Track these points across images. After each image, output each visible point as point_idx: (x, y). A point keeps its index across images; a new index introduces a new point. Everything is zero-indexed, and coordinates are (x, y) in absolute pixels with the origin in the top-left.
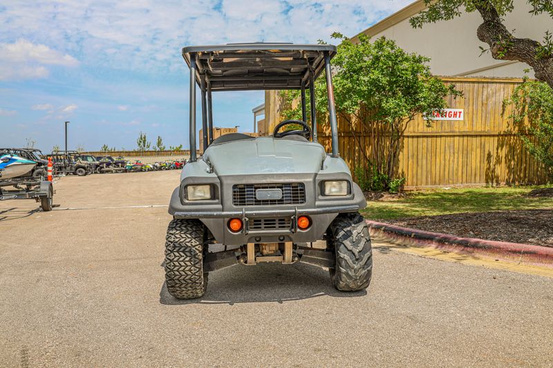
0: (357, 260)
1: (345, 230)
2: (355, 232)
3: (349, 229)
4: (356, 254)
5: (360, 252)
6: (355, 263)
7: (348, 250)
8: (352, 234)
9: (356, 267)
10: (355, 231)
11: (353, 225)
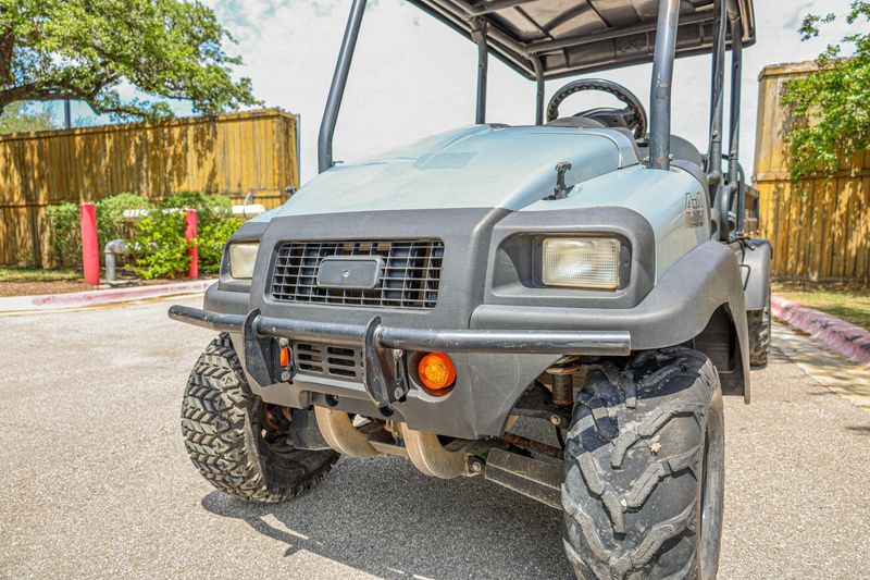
0: (620, 536)
1: (599, 413)
2: (628, 430)
3: (612, 412)
4: (617, 513)
5: (632, 510)
6: (611, 547)
7: (592, 494)
8: (616, 433)
9: (614, 561)
10: (630, 426)
11: (631, 401)
